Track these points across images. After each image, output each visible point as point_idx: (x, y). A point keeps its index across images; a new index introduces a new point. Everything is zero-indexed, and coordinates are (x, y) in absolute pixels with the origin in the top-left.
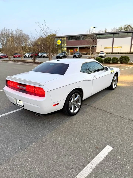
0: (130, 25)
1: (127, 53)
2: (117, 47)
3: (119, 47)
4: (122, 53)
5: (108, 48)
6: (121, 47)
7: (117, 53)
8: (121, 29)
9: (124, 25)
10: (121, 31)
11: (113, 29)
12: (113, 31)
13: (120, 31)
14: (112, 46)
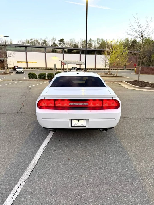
0: (37, 40)
1: (43, 69)
2: (32, 62)
3: (34, 62)
4: (38, 68)
5: (22, 62)
6: (36, 63)
7: (33, 68)
8: (28, 42)
9: (31, 39)
10: (29, 44)
11: (19, 41)
12: (20, 44)
13: (27, 44)
14: (26, 61)
